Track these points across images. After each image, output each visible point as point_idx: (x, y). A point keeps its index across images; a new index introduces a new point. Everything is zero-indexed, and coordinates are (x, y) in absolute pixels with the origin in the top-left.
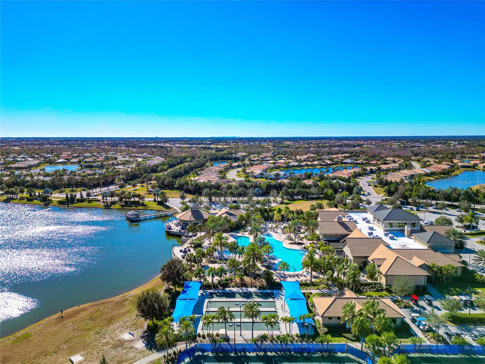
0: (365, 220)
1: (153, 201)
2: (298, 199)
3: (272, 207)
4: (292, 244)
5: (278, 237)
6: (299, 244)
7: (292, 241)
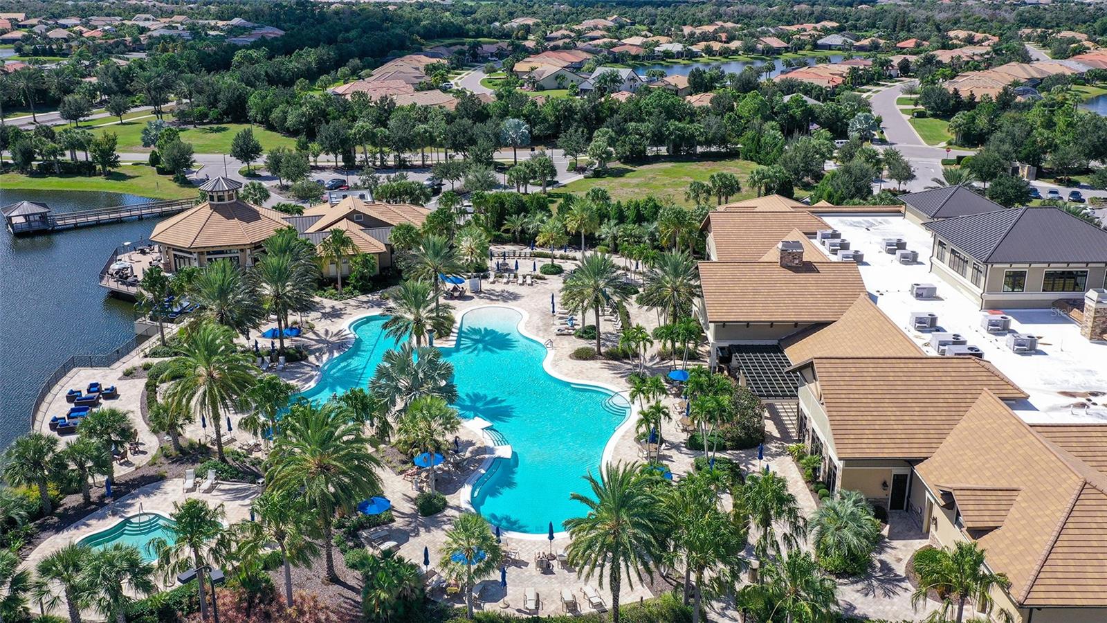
0: (899, 252)
1: (147, 165)
2: (657, 159)
3: (564, 186)
4: (586, 359)
5: (537, 319)
6: (612, 356)
7: (591, 345)
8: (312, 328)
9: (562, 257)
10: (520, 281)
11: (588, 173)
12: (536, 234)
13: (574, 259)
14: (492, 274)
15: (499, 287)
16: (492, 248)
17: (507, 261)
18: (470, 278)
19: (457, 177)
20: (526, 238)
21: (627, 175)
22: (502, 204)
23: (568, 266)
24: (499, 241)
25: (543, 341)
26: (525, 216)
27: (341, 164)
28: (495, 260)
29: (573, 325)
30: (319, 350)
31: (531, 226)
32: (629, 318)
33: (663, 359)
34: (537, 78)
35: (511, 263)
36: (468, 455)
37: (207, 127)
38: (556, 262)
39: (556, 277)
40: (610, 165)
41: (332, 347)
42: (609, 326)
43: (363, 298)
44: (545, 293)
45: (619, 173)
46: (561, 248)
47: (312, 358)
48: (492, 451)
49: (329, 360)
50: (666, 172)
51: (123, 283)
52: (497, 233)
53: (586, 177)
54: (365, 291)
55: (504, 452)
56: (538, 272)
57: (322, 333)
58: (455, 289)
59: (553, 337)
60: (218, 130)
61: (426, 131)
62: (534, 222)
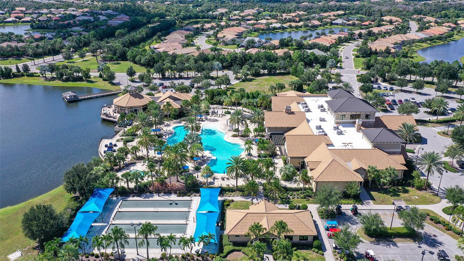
0: (321, 108)
1: (98, 77)
2: (264, 75)
3: (233, 85)
4: (235, 137)
5: (223, 127)
6: (242, 136)
7: (237, 133)
8: (162, 129)
9: (231, 109)
10: (218, 116)
11: (241, 80)
12: (223, 102)
13: (234, 109)
14: (210, 114)
15: (212, 118)
16: (210, 106)
17: (215, 110)
18: (204, 115)
19: (199, 83)
20: (220, 103)
21: (253, 81)
22: (213, 93)
23: (232, 111)
24: (212, 104)
25: (224, 132)
26: (220, 96)
27: (161, 77)
28: (211, 110)
29: (232, 128)
30: (166, 135)
31: (222, 100)
32: (248, 126)
33: (255, 137)
34: (225, 41)
35: (216, 111)
36: (205, 158)
37: (113, 62)
38: (229, 110)
39: (229, 115)
40: (248, 77)
41: (169, 134)
42: (241, 128)
43: (175, 121)
44: (225, 119)
45: (251, 80)
46: (230, 106)
47: (164, 137)
48: (211, 158)
49: (169, 137)
50: (266, 80)
51: (107, 117)
52: (212, 101)
53: (240, 82)
54: (175, 119)
55: (214, 158)
56: (224, 114)
57: (165, 130)
58: (200, 119)
59: (227, 131)
60: (118, 64)
61: (188, 66)
62: (223, 98)
